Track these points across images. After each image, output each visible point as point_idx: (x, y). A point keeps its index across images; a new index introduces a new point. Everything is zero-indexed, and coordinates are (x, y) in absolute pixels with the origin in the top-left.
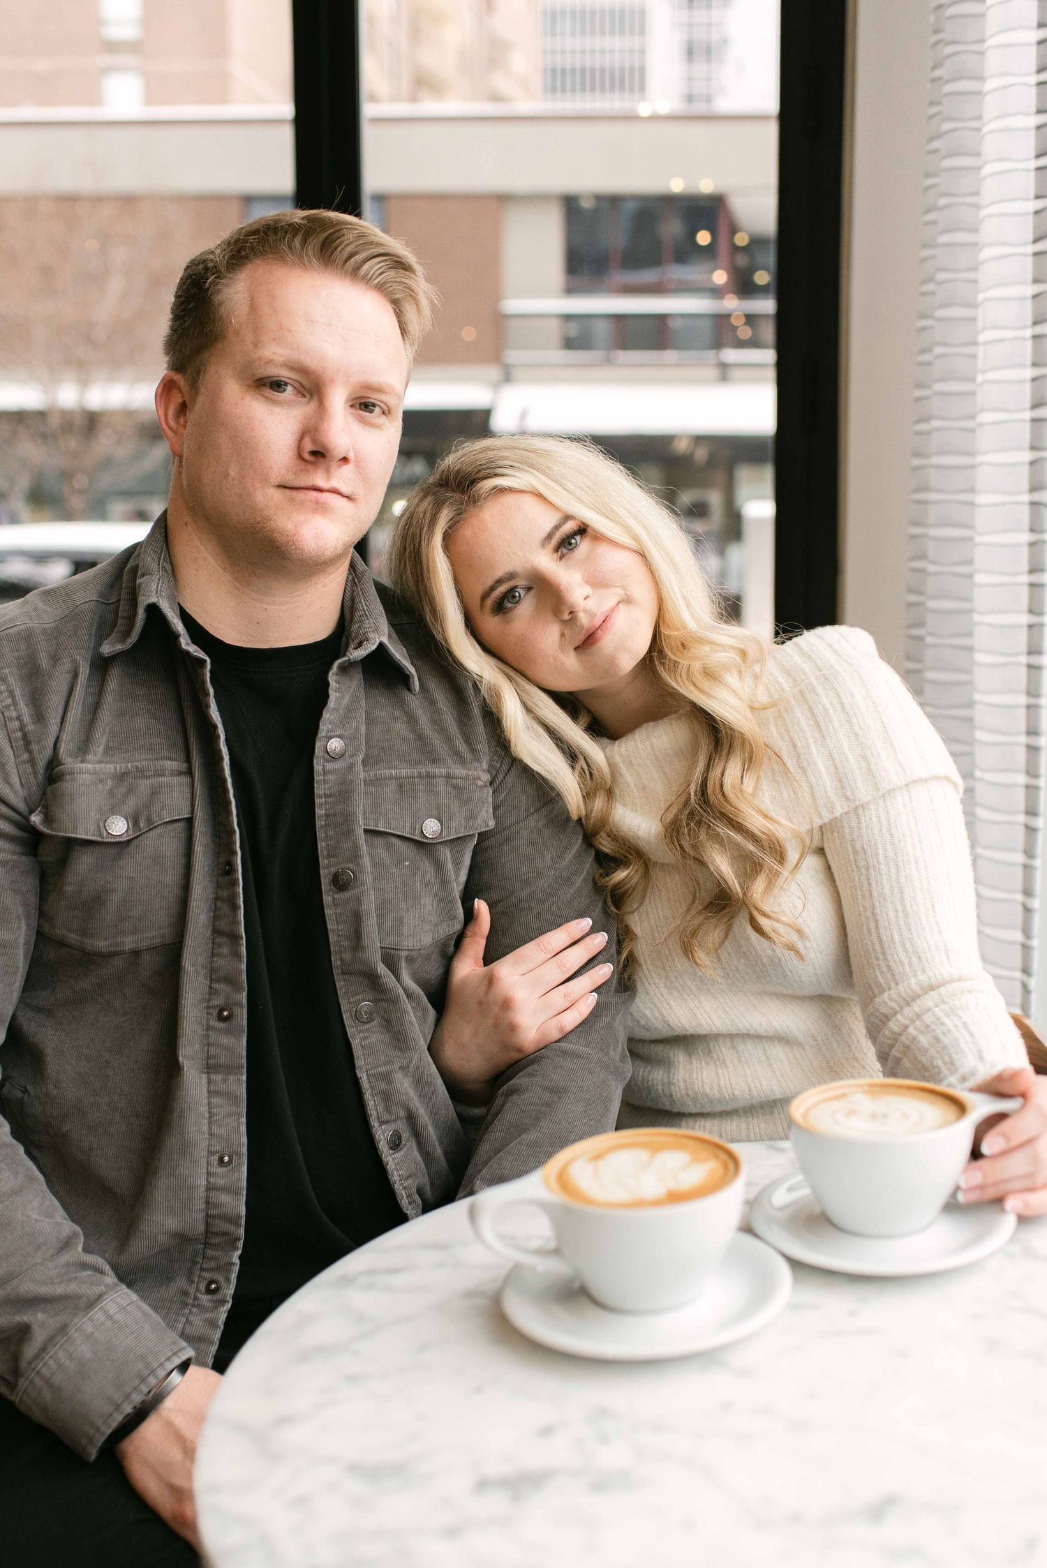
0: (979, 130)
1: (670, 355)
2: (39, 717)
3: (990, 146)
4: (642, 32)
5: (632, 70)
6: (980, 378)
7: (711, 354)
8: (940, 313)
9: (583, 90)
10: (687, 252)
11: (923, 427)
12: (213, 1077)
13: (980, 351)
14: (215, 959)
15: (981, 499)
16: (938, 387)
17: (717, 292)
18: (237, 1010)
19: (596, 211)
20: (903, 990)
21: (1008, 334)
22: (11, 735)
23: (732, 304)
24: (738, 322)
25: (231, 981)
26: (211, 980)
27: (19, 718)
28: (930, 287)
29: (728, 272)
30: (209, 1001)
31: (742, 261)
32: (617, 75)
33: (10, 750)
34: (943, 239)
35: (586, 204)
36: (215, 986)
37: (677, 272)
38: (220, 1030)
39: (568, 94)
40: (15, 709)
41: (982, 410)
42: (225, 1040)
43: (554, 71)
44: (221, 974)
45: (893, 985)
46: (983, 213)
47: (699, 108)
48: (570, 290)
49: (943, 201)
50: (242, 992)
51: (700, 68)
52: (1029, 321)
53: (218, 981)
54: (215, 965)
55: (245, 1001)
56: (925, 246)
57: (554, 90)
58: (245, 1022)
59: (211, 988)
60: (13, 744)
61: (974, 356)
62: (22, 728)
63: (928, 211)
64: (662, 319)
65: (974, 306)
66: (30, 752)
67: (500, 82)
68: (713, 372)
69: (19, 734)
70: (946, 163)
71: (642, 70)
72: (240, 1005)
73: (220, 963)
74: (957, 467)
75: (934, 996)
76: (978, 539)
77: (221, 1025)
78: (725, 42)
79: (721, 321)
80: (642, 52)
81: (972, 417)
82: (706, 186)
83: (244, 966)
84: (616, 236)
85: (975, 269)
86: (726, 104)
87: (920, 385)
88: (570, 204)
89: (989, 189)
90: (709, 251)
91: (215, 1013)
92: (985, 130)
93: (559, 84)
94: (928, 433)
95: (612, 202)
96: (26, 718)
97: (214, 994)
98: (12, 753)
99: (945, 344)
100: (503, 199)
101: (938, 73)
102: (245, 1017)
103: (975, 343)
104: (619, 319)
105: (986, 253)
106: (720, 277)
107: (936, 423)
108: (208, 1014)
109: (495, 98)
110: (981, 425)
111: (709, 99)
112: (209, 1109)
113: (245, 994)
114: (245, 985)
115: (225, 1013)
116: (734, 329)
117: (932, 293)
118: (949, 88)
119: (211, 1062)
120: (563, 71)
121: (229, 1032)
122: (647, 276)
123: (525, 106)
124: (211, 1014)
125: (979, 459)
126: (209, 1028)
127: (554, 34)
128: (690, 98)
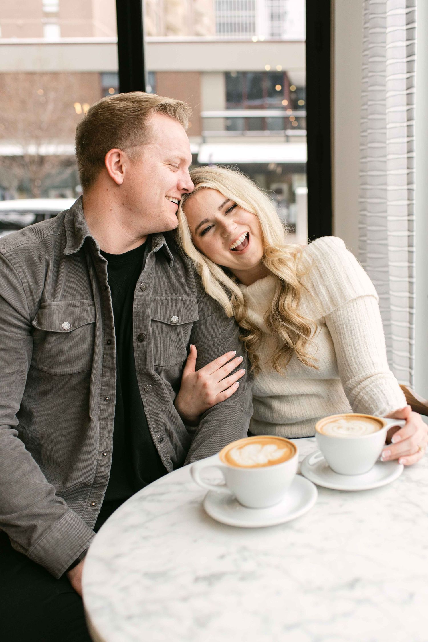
0: (385, 47)
1: (267, 133)
2: (36, 282)
3: (389, 53)
4: (254, 9)
5: (250, 24)
6: (388, 142)
7: (282, 132)
8: (370, 117)
9: (231, 31)
10: (272, 93)
11: (364, 160)
12: (102, 423)
13: (388, 132)
14: (104, 377)
15: (389, 188)
16: (369, 145)
17: (284, 108)
18: (112, 397)
19: (237, 78)
20: (357, 379)
21: (398, 125)
22: (25, 289)
23: (290, 113)
24: (292, 120)
25: (110, 386)
26: (102, 385)
27: (28, 282)
28: (365, 107)
29: (288, 101)
30: (101, 394)
31: (293, 96)
32: (244, 26)
33: (25, 295)
34: (371, 88)
35: (233, 75)
36: (103, 388)
37: (269, 101)
38: (105, 405)
39: (226, 33)
40: (26, 279)
41: (389, 154)
42: (106, 408)
43: (220, 24)
44: (106, 383)
45: (353, 377)
46: (387, 79)
47: (276, 38)
48: (228, 108)
49: (370, 74)
50: (115, 390)
51: (276, 23)
52: (406, 120)
53: (105, 386)
54: (103, 380)
55: (115, 394)
56: (363, 91)
57: (220, 31)
58: (115, 402)
59: (102, 388)
60: (26, 293)
61: (385, 133)
62: (29, 286)
63: (363, 78)
64: (263, 119)
65: (385, 114)
66: (33, 296)
67: (199, 28)
68: (283, 139)
69: (28, 289)
70: (371, 60)
71: (254, 24)
72: (114, 395)
73: (105, 379)
74: (378, 176)
75: (369, 380)
76: (389, 203)
77: (106, 403)
78: (285, 13)
79: (286, 119)
80: (254, 17)
81: (385, 156)
82: (279, 68)
83: (116, 380)
84: (245, 87)
85: (384, 100)
86: (286, 37)
87: (362, 145)
88: (227, 75)
89: (390, 70)
90: (281, 93)
91: (103, 398)
92: (387, 47)
93: (222, 30)
94: (366, 163)
95: (244, 74)
96: (31, 283)
97: (103, 391)
98: (25, 296)
99: (371, 129)
100: (201, 73)
101: (367, 25)
102: (115, 400)
103: (385, 128)
104: (247, 119)
105: (389, 94)
106: (285, 103)
107: (369, 159)
108: (100, 398)
109: (198, 34)
110: (388, 160)
111: (280, 35)
112: (100, 435)
113: (116, 391)
114: (116, 387)
115: (107, 398)
116: (291, 122)
117: (366, 109)
118: (371, 31)
119: (101, 417)
120: (224, 24)
121: (109, 405)
122: (257, 102)
123: (209, 38)
124: (102, 399)
125: (388, 173)
126: (101, 404)
127: (219, 10)
128: (272, 35)
